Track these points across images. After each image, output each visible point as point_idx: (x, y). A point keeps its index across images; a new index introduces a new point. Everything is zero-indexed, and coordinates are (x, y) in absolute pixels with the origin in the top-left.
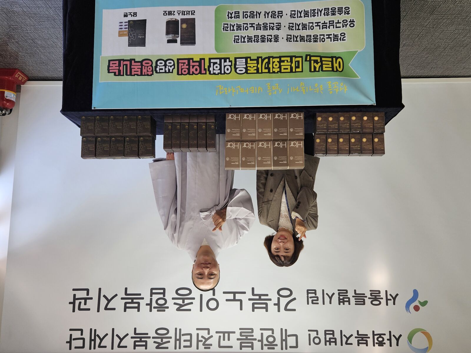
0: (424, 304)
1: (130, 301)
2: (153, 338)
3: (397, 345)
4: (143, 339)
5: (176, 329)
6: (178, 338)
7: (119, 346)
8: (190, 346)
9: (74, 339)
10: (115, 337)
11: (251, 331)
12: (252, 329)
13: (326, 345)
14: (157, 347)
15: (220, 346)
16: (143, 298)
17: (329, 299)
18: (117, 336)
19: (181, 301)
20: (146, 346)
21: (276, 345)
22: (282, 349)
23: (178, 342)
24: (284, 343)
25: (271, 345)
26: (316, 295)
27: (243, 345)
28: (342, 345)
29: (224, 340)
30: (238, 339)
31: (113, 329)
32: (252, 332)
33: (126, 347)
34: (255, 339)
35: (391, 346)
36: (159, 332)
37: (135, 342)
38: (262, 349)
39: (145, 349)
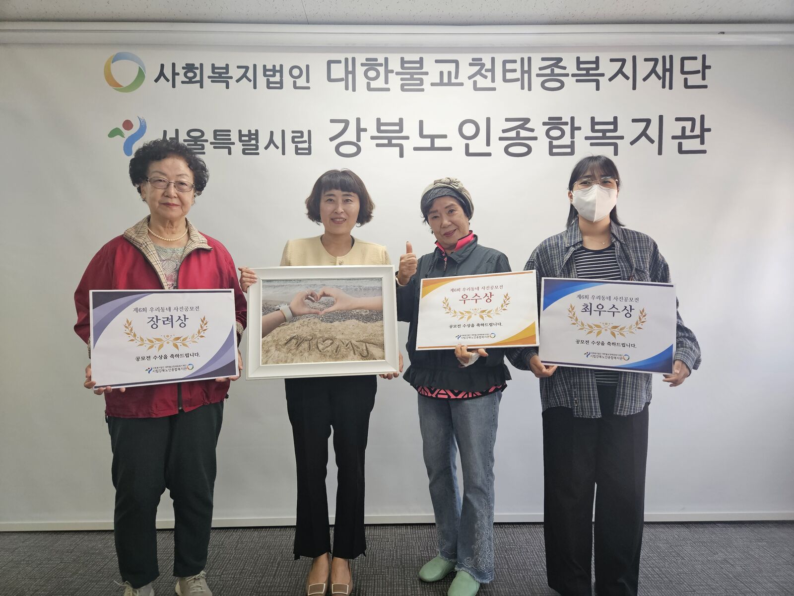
0: (114, 133)
1: (608, 134)
2: (567, 75)
3: (162, 66)
4: (584, 72)
5: (530, 89)
6: (526, 76)
7: (623, 61)
8: (505, 62)
9: (698, 72)
10: (630, 75)
11: (405, 87)
12: (403, 89)
13: (281, 66)
14: (560, 60)
15: (456, 62)
16: (587, 138)
17: (274, 139)
18: (627, 78)
19: (522, 135)
20: (579, 62)
21: (363, 65)
22: (354, 59)
23: (526, 68)
24: (350, 69)
25: (371, 64)
26: (296, 145)
27: (418, 65)
28: (255, 66)
29: (449, 73)
30: (426, 73)
31: (634, 88)
32: (402, 86)
33: (612, 60)
34: (398, 74)
35: (174, 65)
36: (558, 85)
37: (597, 68)
38: (386, 59)
39: (579, 57)
